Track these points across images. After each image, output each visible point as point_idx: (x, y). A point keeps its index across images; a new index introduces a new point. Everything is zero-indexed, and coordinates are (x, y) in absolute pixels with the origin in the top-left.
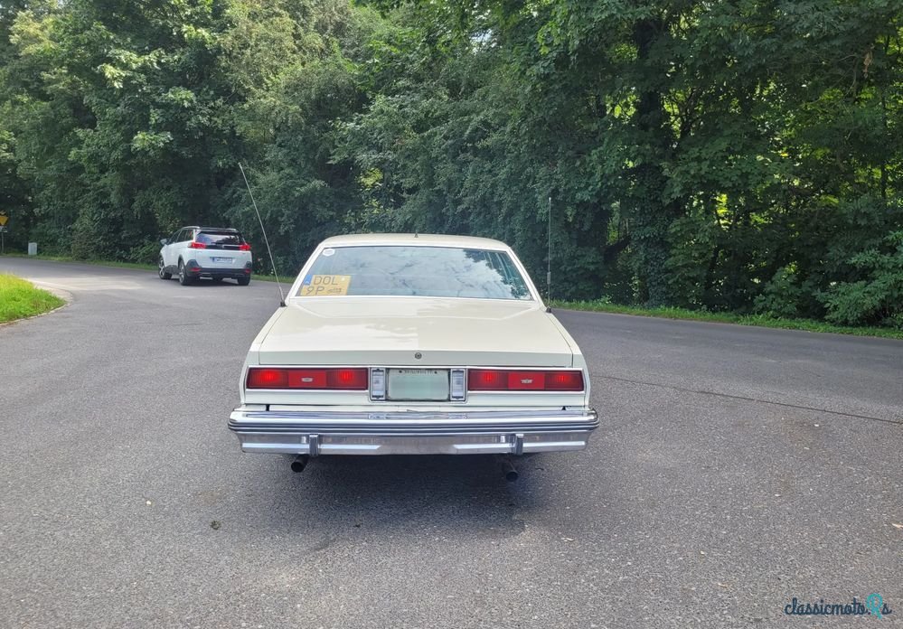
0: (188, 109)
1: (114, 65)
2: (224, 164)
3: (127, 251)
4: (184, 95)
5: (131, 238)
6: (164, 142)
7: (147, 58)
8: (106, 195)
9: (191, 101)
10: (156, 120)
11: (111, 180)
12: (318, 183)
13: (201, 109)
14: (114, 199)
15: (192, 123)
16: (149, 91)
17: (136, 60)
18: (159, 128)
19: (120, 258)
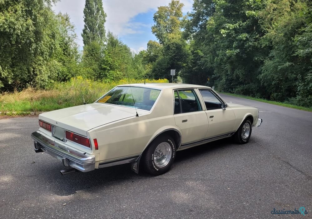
0: (245, 40)
1: (224, 29)
2: (258, 59)
3: (232, 90)
4: (244, 36)
5: (234, 85)
6: (236, 53)
7: (235, 25)
8: (227, 71)
9: (246, 37)
10: (235, 46)
11: (228, 67)
12: (288, 64)
13: (251, 40)
14: (229, 73)
15: (246, 45)
16: (235, 36)
17: (231, 26)
18: (236, 48)
19: (230, 92)
